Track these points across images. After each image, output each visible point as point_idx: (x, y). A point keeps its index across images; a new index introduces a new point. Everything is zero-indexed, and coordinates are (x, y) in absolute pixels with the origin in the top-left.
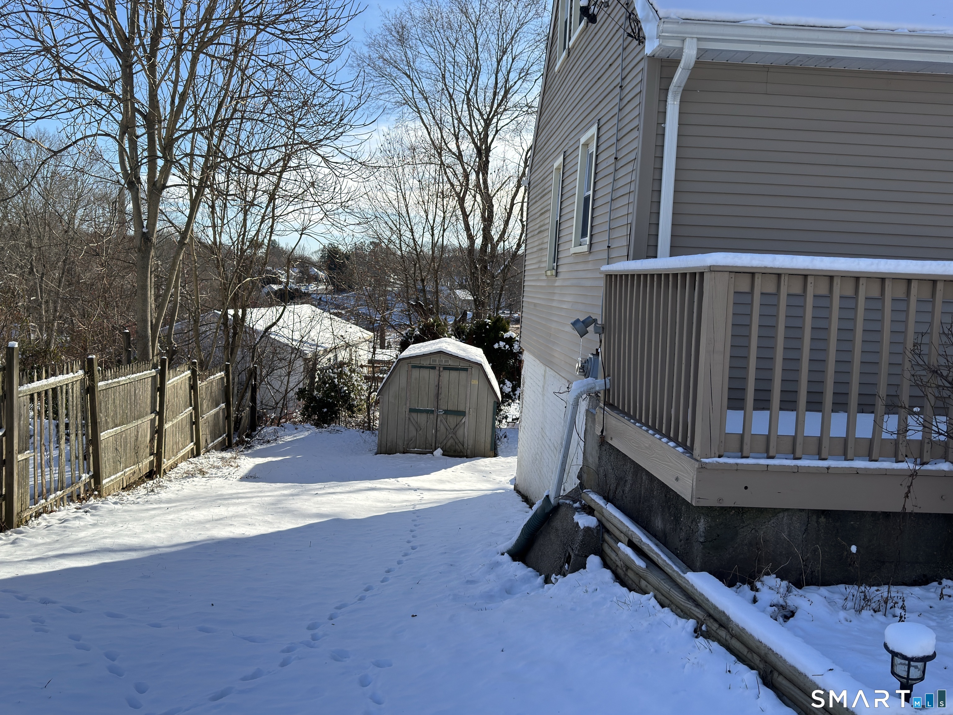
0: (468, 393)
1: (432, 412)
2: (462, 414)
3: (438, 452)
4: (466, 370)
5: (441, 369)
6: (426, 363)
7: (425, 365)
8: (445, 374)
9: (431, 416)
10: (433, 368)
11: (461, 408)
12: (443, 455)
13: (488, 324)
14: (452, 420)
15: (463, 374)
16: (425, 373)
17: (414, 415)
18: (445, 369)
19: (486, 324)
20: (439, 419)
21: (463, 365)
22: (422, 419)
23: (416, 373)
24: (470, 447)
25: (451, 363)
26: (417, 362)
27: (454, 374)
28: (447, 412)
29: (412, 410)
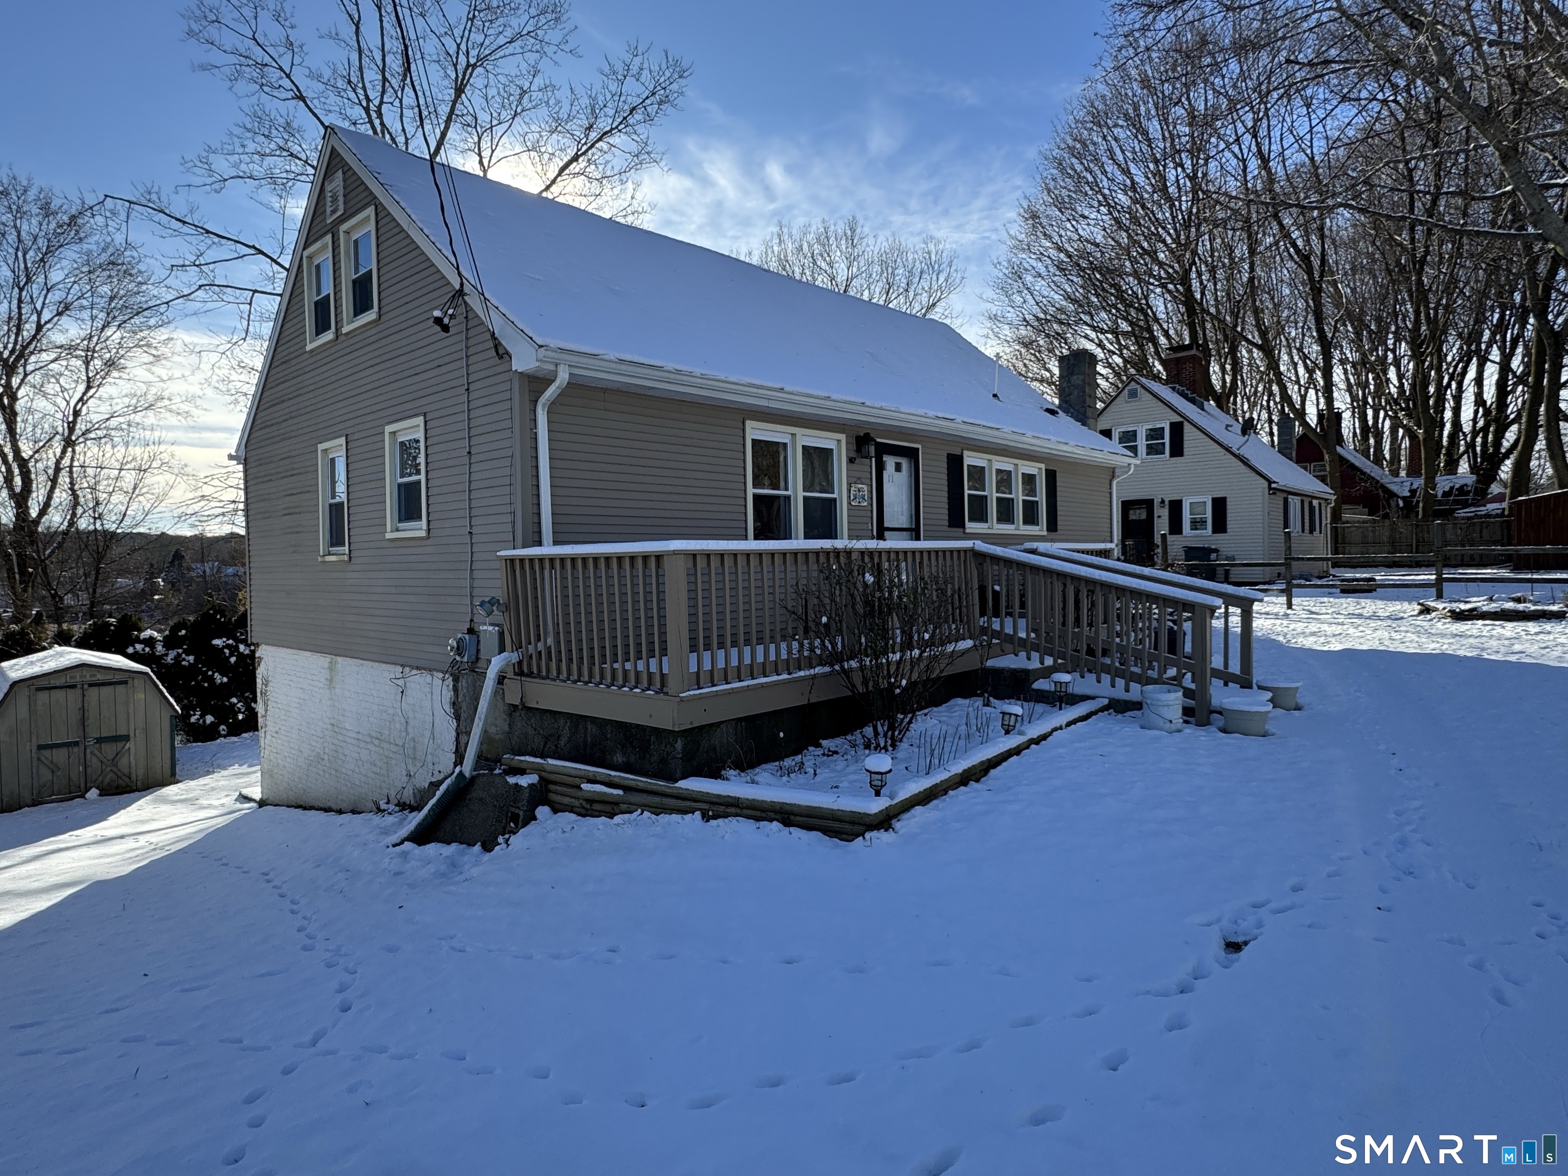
0: (131, 711)
1: (76, 744)
2: (126, 738)
3: (93, 793)
4: (126, 682)
5: (86, 686)
6: (60, 681)
7: (58, 684)
8: (93, 693)
9: (76, 749)
10: (73, 687)
11: (122, 731)
12: (100, 795)
13: (112, 625)
14: (109, 750)
15: (120, 689)
16: (59, 695)
17: (47, 753)
18: (91, 685)
19: (109, 624)
20: (88, 751)
21: (118, 677)
22: (60, 756)
23: (43, 697)
24: (140, 777)
25: (100, 677)
26: (44, 683)
27: (105, 690)
28: (100, 740)
29: (40, 747)
